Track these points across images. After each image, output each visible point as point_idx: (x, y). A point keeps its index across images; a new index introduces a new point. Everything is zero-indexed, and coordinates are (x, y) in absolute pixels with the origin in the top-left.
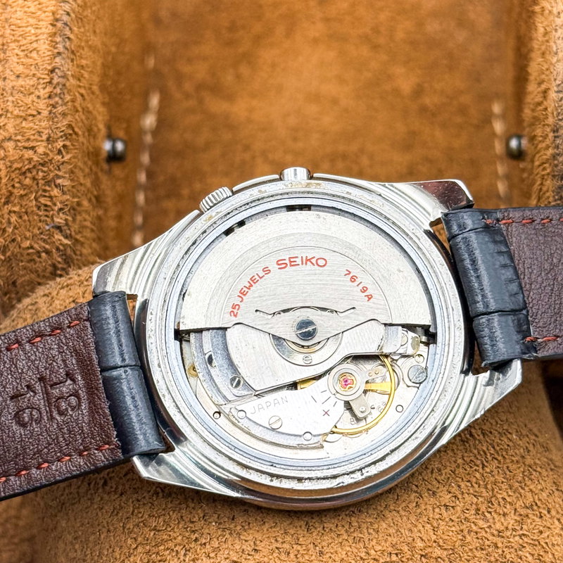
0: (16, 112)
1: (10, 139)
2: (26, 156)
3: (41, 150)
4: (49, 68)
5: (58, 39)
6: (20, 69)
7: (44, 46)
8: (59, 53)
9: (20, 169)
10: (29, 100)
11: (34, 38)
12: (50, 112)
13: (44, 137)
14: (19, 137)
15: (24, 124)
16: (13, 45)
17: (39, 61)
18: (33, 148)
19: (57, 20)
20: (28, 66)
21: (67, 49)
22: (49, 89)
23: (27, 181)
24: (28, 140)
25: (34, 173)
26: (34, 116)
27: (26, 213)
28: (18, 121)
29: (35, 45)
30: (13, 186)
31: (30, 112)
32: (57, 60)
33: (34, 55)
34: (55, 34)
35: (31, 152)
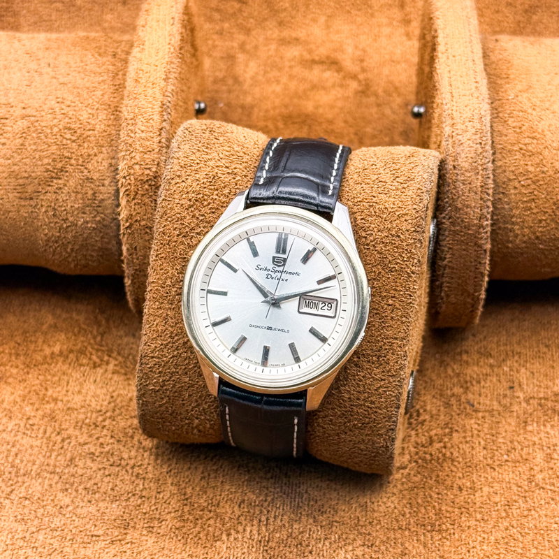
0: (141, 149)
1: (137, 164)
2: (146, 173)
3: (154, 170)
4: (160, 127)
5: (164, 113)
6: (143, 128)
7: (157, 117)
8: (165, 120)
9: (142, 180)
10: (148, 143)
11: (151, 114)
12: (160, 150)
13: (156, 163)
14: (142, 163)
15: (145, 156)
16: (140, 117)
17: (154, 124)
18: (149, 169)
19: (164, 105)
20: (148, 127)
21: (169, 119)
22: (159, 138)
23: (146, 186)
24: (147, 164)
25: (150, 182)
26: (150, 151)
27: (144, 204)
28: (142, 154)
29: (151, 117)
30: (138, 189)
31: (148, 150)
32: (164, 123)
33: (151, 121)
34: (162, 111)
35: (148, 171)
